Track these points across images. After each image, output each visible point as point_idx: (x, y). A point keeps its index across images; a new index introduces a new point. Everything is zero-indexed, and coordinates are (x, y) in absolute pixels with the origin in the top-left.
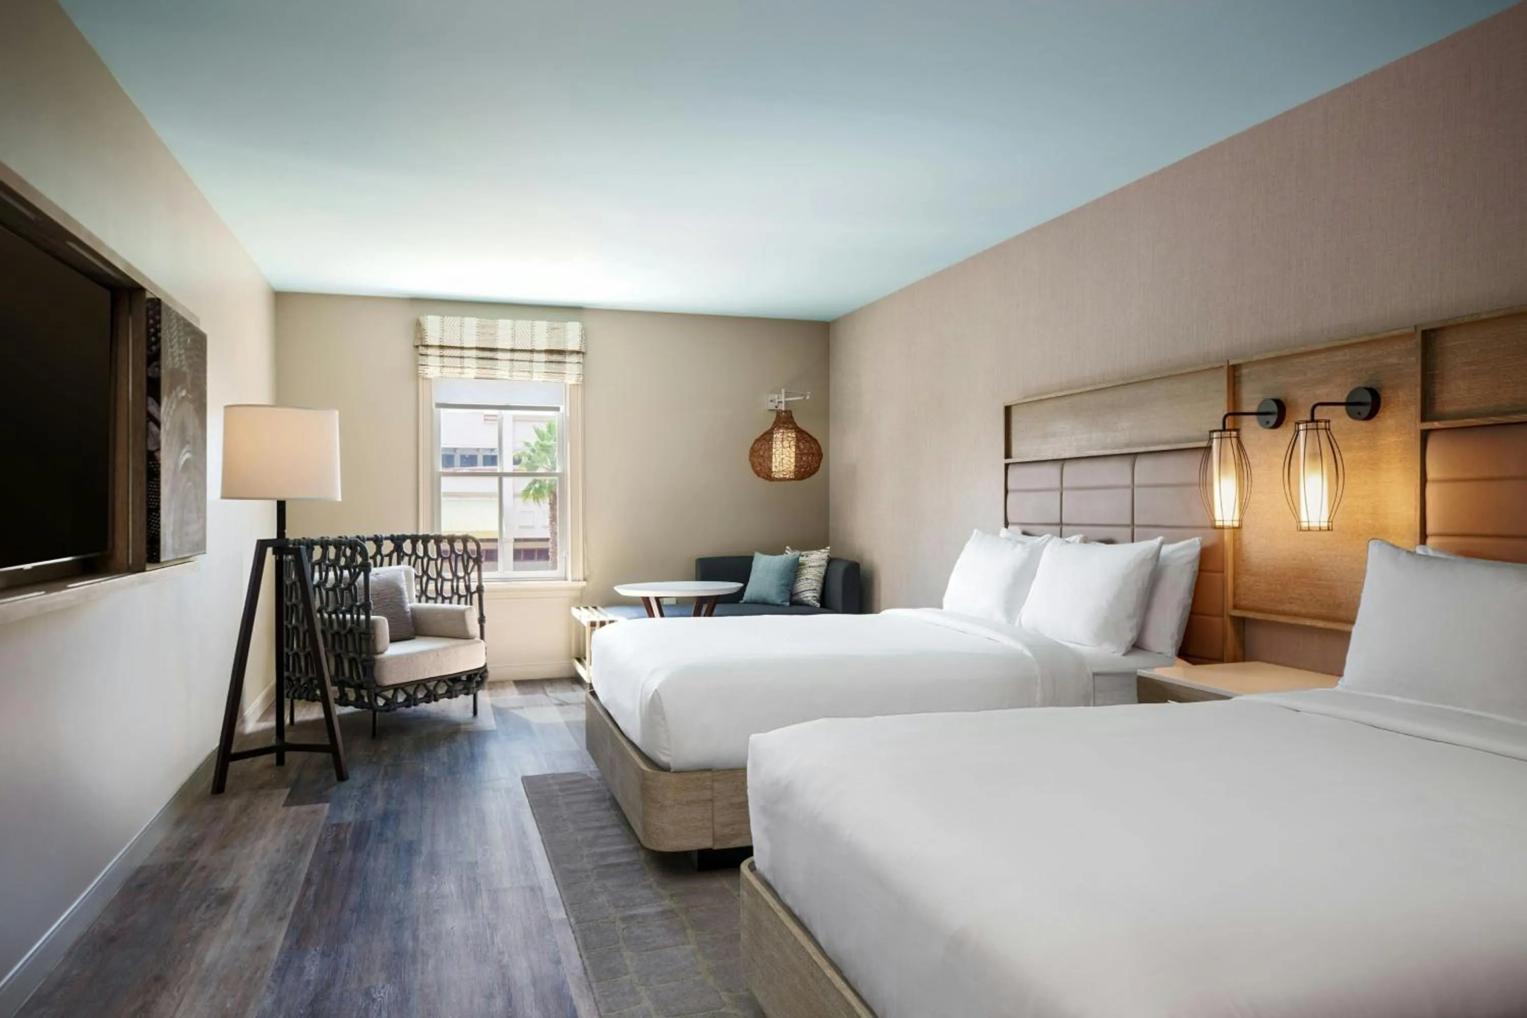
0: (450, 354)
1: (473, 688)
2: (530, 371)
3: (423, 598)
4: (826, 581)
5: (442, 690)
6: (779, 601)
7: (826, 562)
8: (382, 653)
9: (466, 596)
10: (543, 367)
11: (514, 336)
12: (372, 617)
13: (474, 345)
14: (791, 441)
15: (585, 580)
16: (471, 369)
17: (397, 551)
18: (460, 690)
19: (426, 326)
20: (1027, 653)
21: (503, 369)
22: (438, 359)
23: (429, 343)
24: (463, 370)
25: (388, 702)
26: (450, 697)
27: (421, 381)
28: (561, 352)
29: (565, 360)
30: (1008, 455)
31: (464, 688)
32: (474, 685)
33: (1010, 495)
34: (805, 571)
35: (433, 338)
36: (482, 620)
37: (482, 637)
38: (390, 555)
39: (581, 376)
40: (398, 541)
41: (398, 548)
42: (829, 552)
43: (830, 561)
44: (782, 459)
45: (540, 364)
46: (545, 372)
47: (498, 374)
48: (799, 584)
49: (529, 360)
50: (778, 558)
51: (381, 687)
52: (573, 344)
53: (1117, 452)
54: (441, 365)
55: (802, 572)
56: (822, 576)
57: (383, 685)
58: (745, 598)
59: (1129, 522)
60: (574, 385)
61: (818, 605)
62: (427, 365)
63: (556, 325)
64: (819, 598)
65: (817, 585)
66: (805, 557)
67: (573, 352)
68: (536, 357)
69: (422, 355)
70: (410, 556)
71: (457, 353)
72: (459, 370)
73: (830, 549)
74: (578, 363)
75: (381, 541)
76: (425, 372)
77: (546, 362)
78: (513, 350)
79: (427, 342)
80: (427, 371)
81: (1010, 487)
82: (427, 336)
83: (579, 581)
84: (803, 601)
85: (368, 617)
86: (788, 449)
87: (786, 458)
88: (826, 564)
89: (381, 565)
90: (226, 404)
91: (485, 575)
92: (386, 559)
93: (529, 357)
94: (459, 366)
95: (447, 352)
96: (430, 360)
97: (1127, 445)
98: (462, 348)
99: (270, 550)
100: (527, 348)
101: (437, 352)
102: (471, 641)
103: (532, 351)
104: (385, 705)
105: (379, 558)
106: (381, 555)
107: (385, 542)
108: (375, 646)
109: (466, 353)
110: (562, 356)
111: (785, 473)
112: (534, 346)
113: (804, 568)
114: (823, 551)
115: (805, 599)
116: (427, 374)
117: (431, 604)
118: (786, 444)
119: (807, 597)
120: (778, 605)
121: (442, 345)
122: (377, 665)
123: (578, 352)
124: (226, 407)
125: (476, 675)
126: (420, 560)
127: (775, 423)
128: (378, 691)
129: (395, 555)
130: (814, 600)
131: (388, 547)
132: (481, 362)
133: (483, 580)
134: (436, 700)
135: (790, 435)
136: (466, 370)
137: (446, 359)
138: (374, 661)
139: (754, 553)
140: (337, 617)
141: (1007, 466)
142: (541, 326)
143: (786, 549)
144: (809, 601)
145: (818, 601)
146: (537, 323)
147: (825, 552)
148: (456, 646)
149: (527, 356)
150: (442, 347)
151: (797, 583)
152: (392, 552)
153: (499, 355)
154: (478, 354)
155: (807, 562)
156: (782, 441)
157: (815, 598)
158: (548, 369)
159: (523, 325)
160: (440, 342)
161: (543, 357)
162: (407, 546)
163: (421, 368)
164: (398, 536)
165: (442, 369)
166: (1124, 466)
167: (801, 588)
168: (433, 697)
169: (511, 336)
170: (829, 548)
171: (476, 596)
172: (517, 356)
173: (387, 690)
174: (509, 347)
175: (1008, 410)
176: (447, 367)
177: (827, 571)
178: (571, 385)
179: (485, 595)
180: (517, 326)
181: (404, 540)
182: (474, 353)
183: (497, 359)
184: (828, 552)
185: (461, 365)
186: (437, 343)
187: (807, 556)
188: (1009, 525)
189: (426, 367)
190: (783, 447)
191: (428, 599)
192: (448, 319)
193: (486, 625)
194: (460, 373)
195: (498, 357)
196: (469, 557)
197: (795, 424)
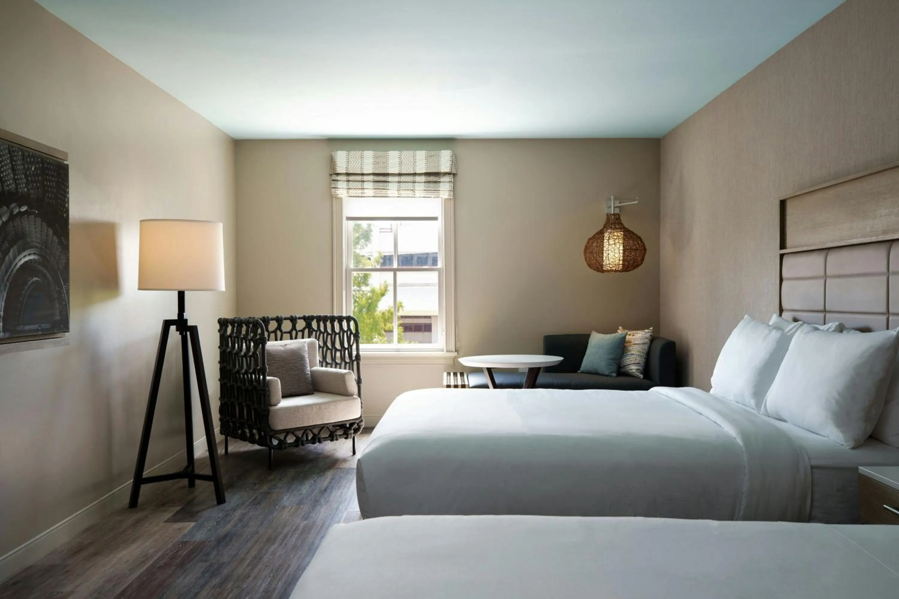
0: (354, 180)
1: (351, 434)
2: (412, 190)
3: (324, 364)
4: (648, 355)
5: (324, 435)
6: (607, 373)
7: (649, 340)
8: (276, 405)
9: (349, 363)
10: (422, 186)
11: (400, 164)
12: (268, 378)
13: (371, 172)
14: (616, 239)
15: (456, 351)
16: (369, 188)
17: (308, 328)
18: (340, 435)
19: (336, 159)
20: (739, 441)
21: (392, 188)
22: (346, 183)
23: (338, 172)
24: (363, 191)
25: (282, 443)
26: (332, 440)
27: (334, 200)
28: (437, 174)
29: (439, 180)
30: (783, 245)
31: (344, 434)
32: (352, 431)
33: (784, 284)
34: (631, 348)
35: (341, 168)
36: (359, 381)
37: (359, 395)
38: (303, 331)
39: (452, 192)
40: (308, 320)
41: (309, 326)
42: (653, 332)
43: (652, 340)
44: (608, 254)
45: (420, 184)
46: (424, 190)
47: (389, 193)
48: (626, 358)
49: (412, 181)
50: (608, 336)
51: (274, 431)
52: (445, 167)
53: (874, 239)
54: (347, 187)
55: (627, 349)
56: (645, 352)
57: (275, 430)
58: (582, 369)
59: (883, 309)
60: (448, 199)
61: (642, 376)
62: (338, 188)
63: (432, 153)
64: (642, 370)
65: (640, 360)
66: (631, 336)
67: (445, 174)
68: (418, 178)
69: (333, 180)
70: (316, 331)
71: (359, 178)
72: (360, 191)
73: (653, 329)
74: (450, 182)
75: (296, 321)
76: (337, 193)
77: (425, 182)
78: (400, 175)
79: (337, 171)
80: (338, 192)
81: (784, 275)
82: (337, 166)
83: (452, 352)
84: (629, 373)
85: (264, 378)
86: (613, 246)
87: (611, 254)
88: (649, 342)
89: (296, 338)
90: (142, 219)
91: (361, 346)
92: (300, 334)
93: (412, 179)
94: (361, 188)
95: (351, 178)
96: (340, 185)
97: (885, 232)
98: (363, 174)
99: (173, 328)
100: (410, 173)
101: (344, 178)
102: (352, 397)
103: (415, 174)
104: (278, 444)
105: (294, 333)
106: (296, 330)
107: (298, 321)
108: (269, 400)
109: (366, 178)
110: (436, 177)
111: (611, 266)
112: (416, 170)
113: (629, 346)
114: (647, 331)
115: (630, 371)
116: (338, 194)
117: (329, 369)
118: (612, 242)
119: (632, 369)
120: (607, 376)
121: (348, 173)
122: (271, 414)
123: (449, 174)
124: (141, 221)
125: (353, 424)
126: (322, 335)
127: (605, 224)
128: (271, 433)
129: (306, 331)
130: (638, 372)
131: (301, 324)
132: (376, 184)
133: (360, 350)
134: (320, 442)
135: (616, 234)
136: (365, 191)
137: (351, 183)
138: (268, 411)
139: (591, 332)
140: (248, 376)
141: (782, 256)
142: (421, 155)
143: (618, 329)
144: (633, 373)
145: (641, 373)
146: (418, 153)
147: (648, 332)
148: (340, 401)
149: (410, 178)
150: (348, 174)
151: (625, 357)
152: (304, 329)
153: (390, 179)
154: (374, 179)
155: (632, 340)
156: (609, 239)
157: (638, 371)
158: (426, 187)
159: (407, 154)
160: (346, 170)
161: (423, 179)
162: (314, 325)
163: (333, 190)
164: (309, 316)
165: (348, 190)
166: (880, 253)
167: (627, 362)
168: (317, 440)
169: (398, 163)
170: (651, 328)
171: (355, 363)
172: (403, 178)
173: (280, 433)
174: (397, 172)
175: (783, 204)
176: (352, 189)
177: (650, 348)
178: (445, 199)
179: (361, 363)
180: (403, 156)
181: (313, 320)
182: (371, 178)
183: (388, 182)
184: (650, 332)
185: (361, 187)
186: (344, 172)
187: (633, 335)
188: (784, 311)
189: (337, 189)
190: (609, 244)
191: (327, 364)
192: (352, 153)
193: (362, 386)
194: (361, 193)
195: (389, 180)
196: (351, 333)
197: (622, 224)
